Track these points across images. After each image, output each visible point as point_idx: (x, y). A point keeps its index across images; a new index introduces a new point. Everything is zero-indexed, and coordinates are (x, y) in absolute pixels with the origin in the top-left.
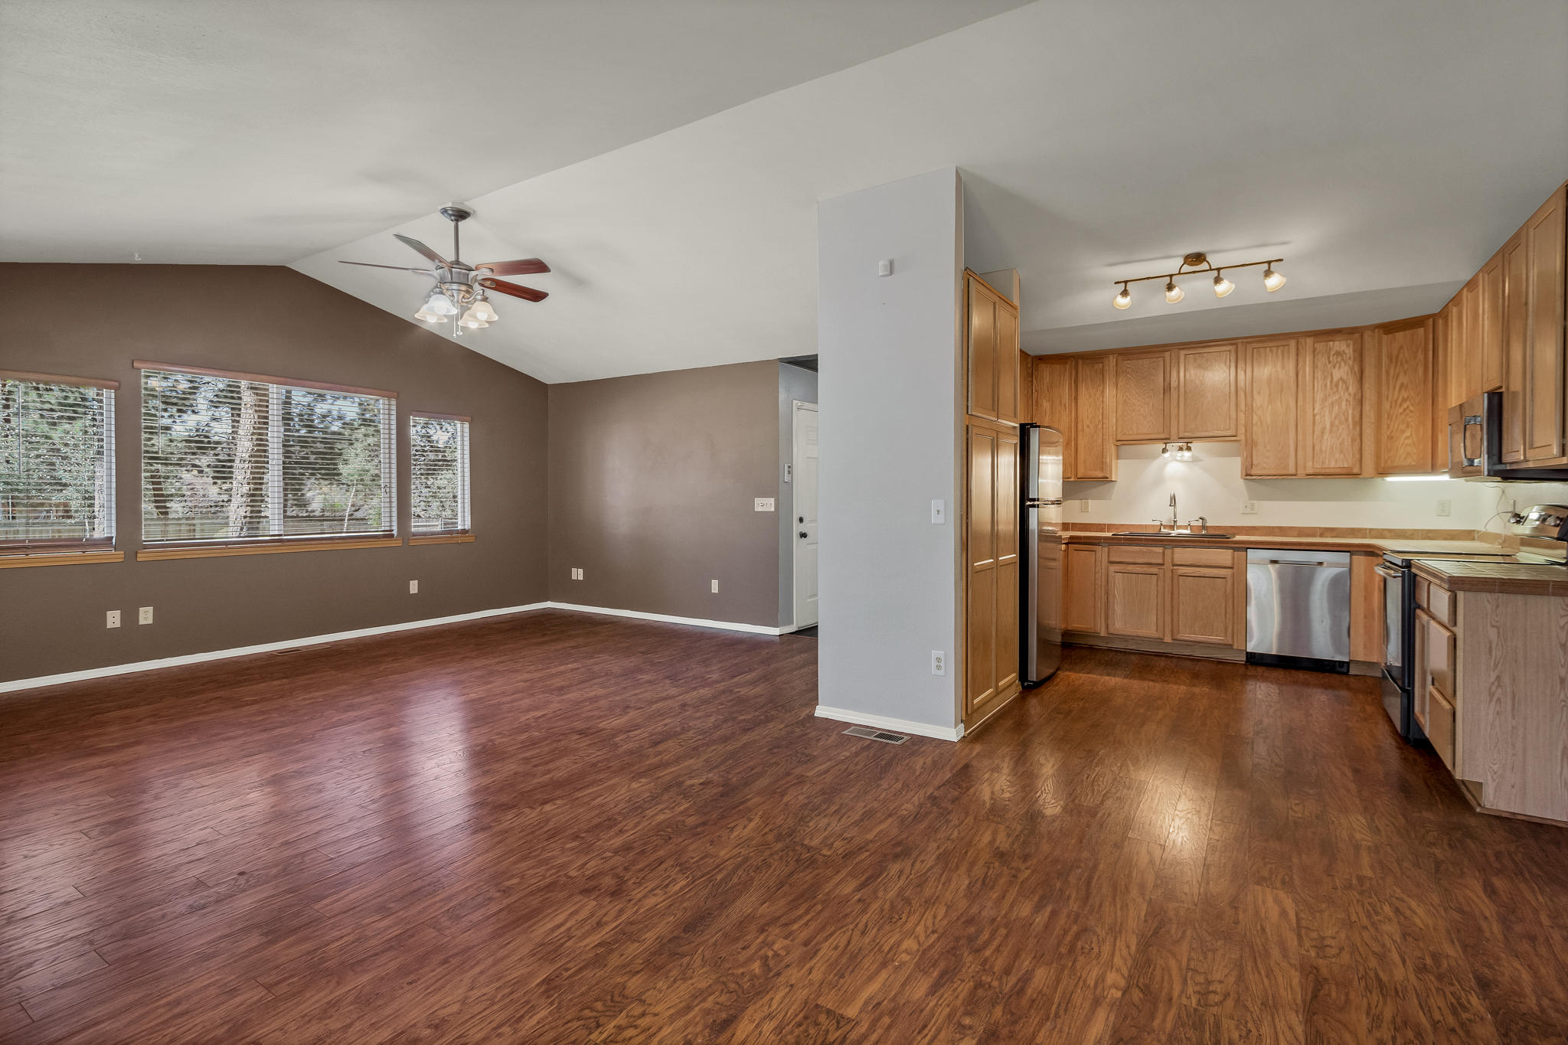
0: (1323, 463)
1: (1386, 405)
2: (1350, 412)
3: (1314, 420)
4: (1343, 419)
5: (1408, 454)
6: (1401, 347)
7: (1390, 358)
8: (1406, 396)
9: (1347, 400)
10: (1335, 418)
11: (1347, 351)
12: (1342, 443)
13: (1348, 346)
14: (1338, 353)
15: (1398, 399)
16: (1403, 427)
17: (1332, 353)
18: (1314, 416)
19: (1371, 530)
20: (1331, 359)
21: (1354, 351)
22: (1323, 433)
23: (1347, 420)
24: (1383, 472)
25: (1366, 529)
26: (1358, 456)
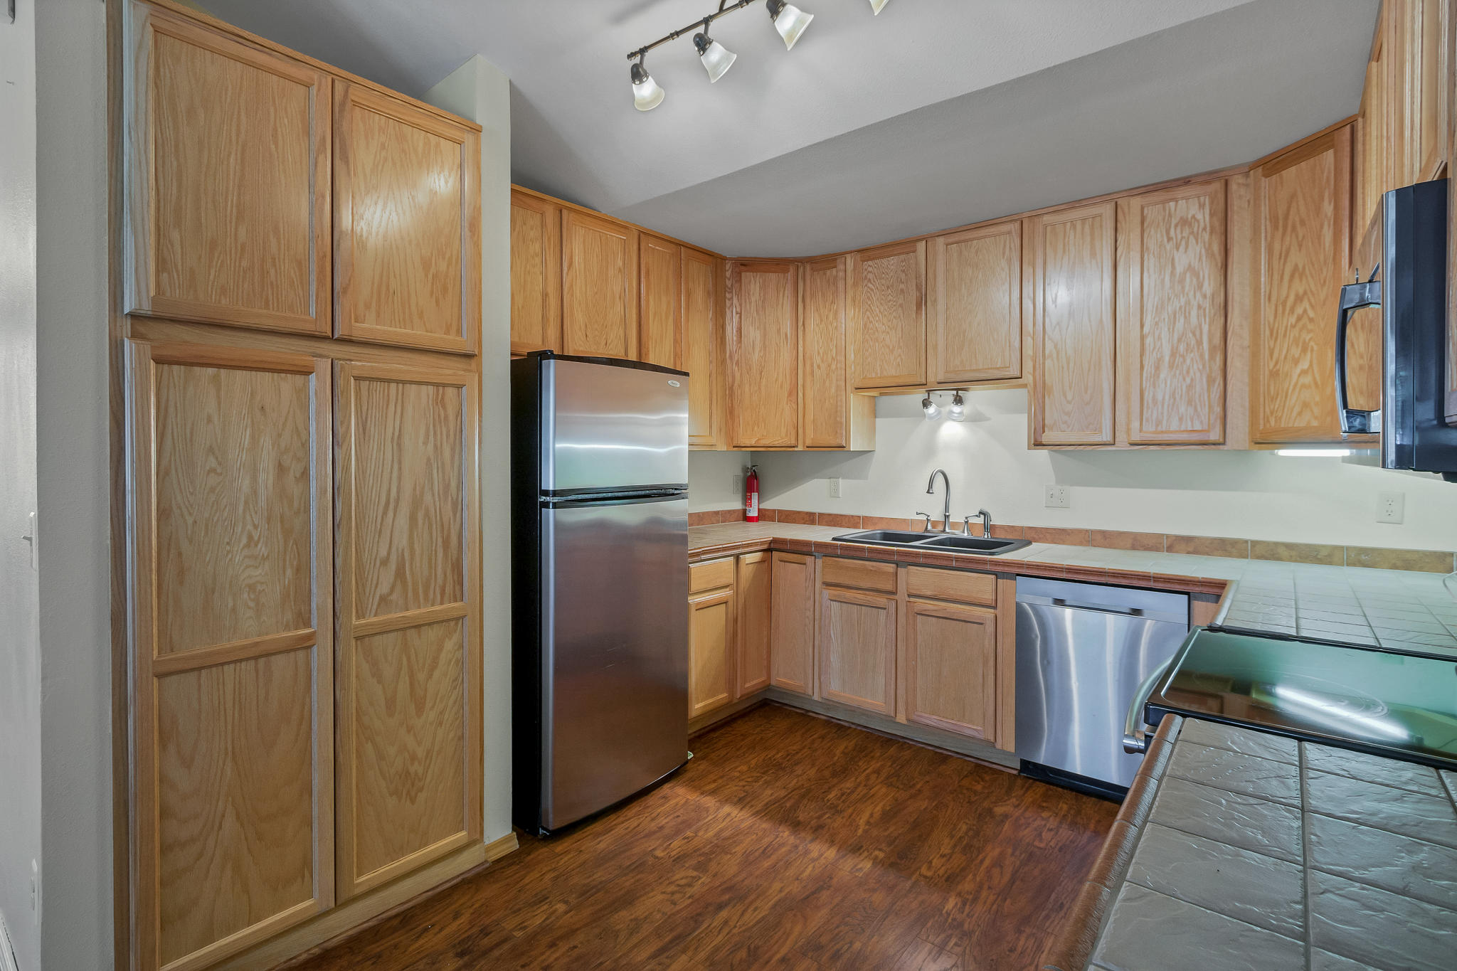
0: (1159, 423)
1: (1267, 312)
2: (1205, 328)
3: (1143, 345)
4: (1193, 342)
5: (1306, 405)
6: (1293, 196)
7: (1274, 220)
8: (1301, 291)
9: (1199, 307)
10: (1179, 340)
11: (1199, 216)
12: (1190, 387)
13: (1202, 206)
14: (1184, 222)
15: (1287, 297)
16: (1296, 352)
17: (1174, 222)
18: (1143, 338)
19: (1255, 543)
20: (1172, 233)
21: (1211, 215)
22: (1157, 368)
23: (1200, 343)
24: (1267, 439)
25: (1246, 542)
26: (1218, 409)
